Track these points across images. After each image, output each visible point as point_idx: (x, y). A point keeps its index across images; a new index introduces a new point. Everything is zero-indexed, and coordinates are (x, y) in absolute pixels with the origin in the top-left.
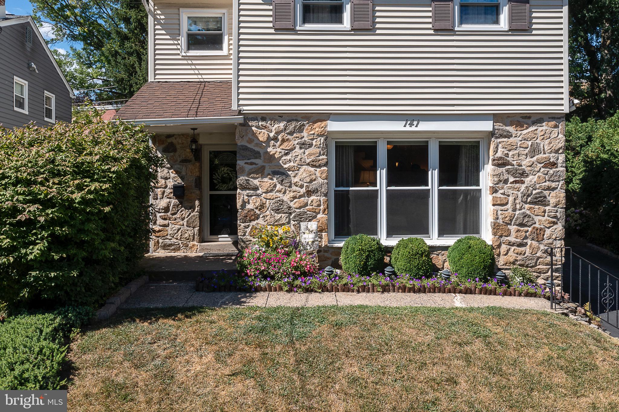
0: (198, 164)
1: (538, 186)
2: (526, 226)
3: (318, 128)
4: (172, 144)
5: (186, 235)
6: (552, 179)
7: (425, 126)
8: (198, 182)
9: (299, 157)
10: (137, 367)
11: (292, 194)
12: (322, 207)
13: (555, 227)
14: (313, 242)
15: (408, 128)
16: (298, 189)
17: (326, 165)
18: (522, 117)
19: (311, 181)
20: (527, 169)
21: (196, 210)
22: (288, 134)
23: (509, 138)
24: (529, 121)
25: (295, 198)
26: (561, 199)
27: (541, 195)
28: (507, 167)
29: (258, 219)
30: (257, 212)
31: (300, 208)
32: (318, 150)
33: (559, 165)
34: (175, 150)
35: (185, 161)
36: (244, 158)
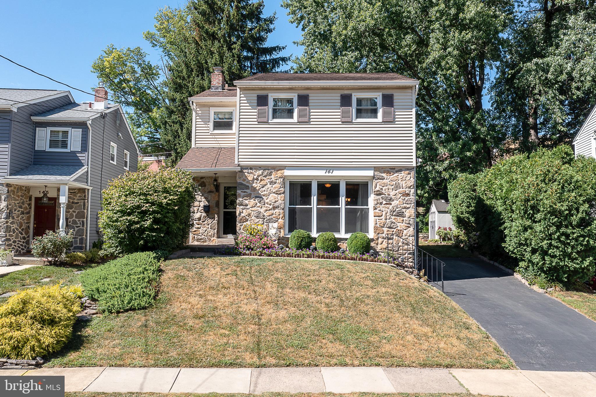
0: (217, 194)
1: (399, 206)
2: (393, 228)
3: (279, 173)
4: (203, 182)
5: (210, 234)
6: (407, 202)
7: (336, 173)
8: (217, 204)
9: (269, 189)
10: (188, 271)
11: (265, 209)
12: (281, 216)
13: (409, 229)
14: (275, 234)
15: (327, 174)
16: (268, 206)
17: (284, 193)
18: (390, 169)
19: (275, 202)
20: (393, 197)
21: (216, 220)
22: (264, 176)
23: (383, 180)
24: (394, 171)
25: (267, 210)
26: (412, 214)
27: (401, 211)
28: (382, 196)
29: (247, 221)
30: (247, 218)
31: (269, 216)
32: (279, 185)
33: (411, 195)
34: (205, 186)
35: (210, 192)
36: (241, 189)
